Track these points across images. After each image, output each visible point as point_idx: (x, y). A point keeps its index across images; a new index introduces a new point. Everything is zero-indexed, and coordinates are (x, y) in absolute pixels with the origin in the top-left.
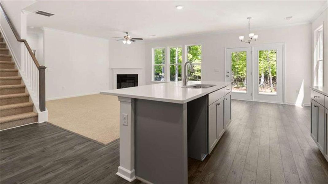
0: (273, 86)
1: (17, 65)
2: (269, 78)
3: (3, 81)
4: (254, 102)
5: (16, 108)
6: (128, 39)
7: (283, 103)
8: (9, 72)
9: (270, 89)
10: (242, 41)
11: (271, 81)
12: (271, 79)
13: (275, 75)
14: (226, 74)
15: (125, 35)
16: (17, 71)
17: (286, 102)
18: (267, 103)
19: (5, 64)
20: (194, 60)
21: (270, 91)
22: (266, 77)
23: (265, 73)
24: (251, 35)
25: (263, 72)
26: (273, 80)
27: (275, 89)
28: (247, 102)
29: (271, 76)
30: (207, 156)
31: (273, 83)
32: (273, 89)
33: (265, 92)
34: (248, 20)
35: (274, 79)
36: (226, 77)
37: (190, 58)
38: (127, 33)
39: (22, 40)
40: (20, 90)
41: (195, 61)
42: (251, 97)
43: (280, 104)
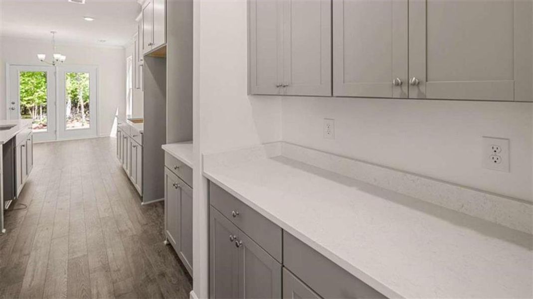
0: (86, 117)
2: (79, 105)
4: (59, 142)
7: (96, 137)
9: (81, 122)
10: (42, 60)
11: (83, 109)
12: (82, 107)
13: (88, 101)
14: (9, 105)
17: (100, 134)
18: (77, 140)
21: (81, 124)
22: (75, 104)
23: (73, 98)
24: (56, 56)
25: (71, 97)
26: (85, 107)
27: (88, 121)
28: (49, 144)
29: (82, 103)
30: (12, 203)
31: (85, 112)
32: (86, 122)
33: (73, 127)
34: (52, 34)
35: (87, 106)
36: (8, 112)
42: (55, 135)
43: (93, 139)
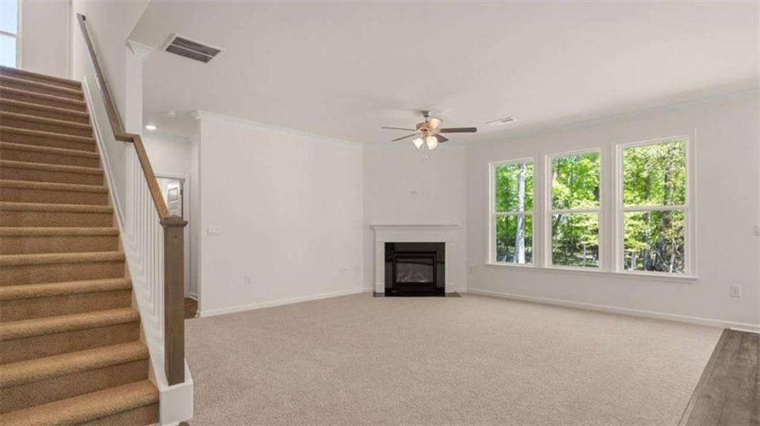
1: (118, 217)
3: (71, 268)
5: (90, 370)
6: (429, 133)
8: (92, 238)
15: (422, 122)
16: (116, 235)
19: (84, 212)
20: (577, 201)
37: (563, 195)
38: (426, 114)
39: (128, 134)
40: (115, 298)
41: (579, 204)
